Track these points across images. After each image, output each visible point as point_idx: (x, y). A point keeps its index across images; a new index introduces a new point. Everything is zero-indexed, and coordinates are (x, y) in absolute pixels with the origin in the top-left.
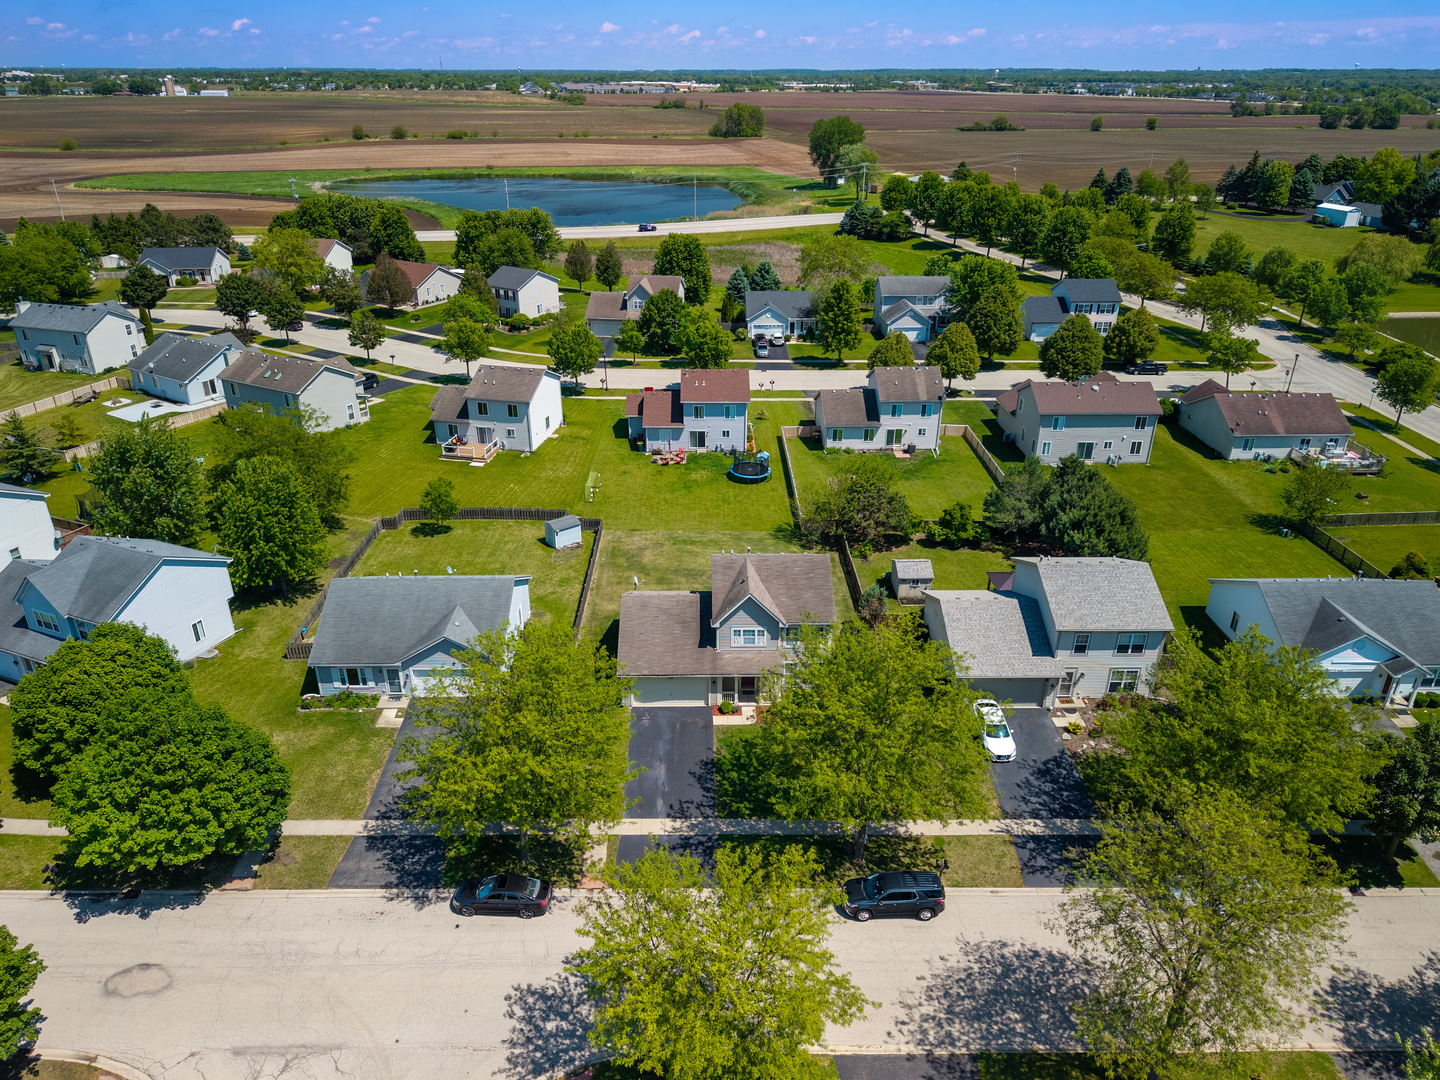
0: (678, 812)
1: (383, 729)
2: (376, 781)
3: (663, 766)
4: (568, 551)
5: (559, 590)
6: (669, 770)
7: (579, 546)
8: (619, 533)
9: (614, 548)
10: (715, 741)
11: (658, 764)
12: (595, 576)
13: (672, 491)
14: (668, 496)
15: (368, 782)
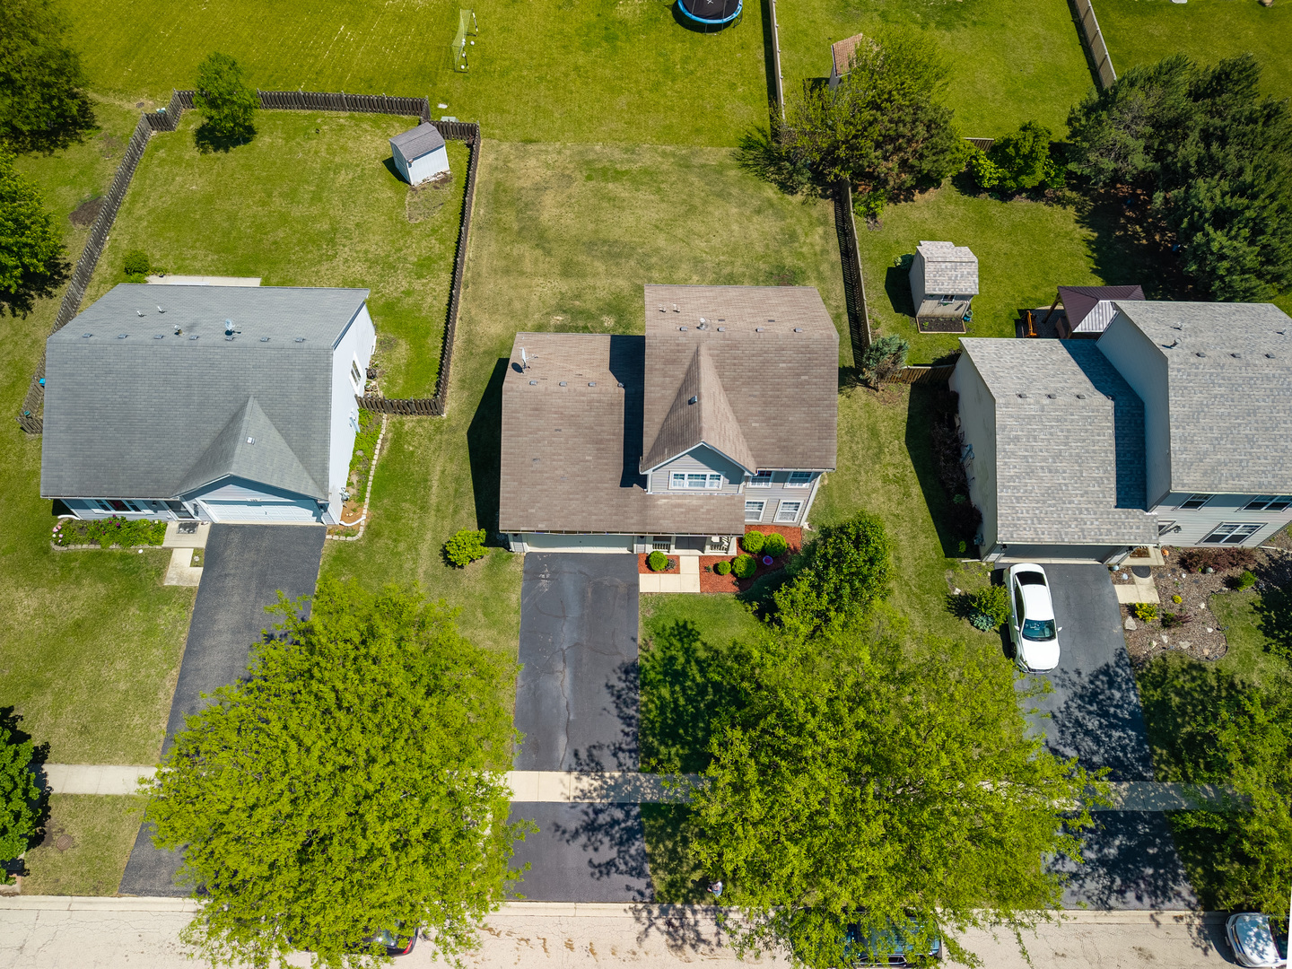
0: (587, 763)
1: (175, 589)
2: (172, 692)
3: (567, 671)
4: (430, 191)
5: (418, 285)
6: (576, 678)
7: (445, 180)
8: (505, 147)
9: (498, 184)
10: (641, 624)
11: (560, 666)
12: (469, 253)
13: (587, 48)
14: (581, 60)
15: (161, 695)
